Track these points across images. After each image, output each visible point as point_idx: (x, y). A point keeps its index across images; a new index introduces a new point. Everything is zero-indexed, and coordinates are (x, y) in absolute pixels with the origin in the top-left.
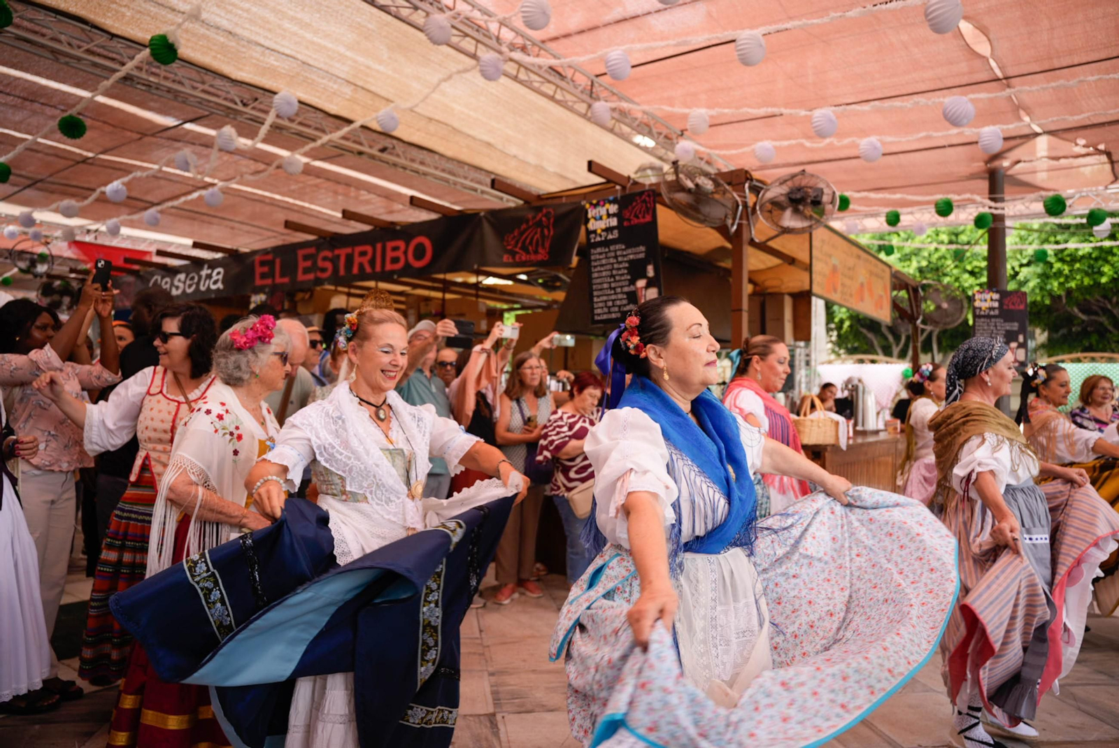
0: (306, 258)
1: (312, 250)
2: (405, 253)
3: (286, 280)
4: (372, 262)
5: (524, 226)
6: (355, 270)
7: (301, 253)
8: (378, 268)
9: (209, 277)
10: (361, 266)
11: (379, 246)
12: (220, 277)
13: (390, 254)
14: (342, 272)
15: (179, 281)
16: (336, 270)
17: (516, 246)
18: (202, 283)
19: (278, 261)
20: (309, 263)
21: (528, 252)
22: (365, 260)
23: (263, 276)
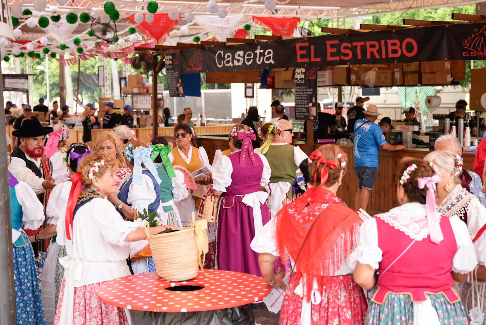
0: (332, 46)
1: (337, 42)
2: (401, 47)
3: (319, 60)
4: (379, 51)
5: (473, 36)
6: (369, 57)
7: (328, 43)
8: (384, 56)
9: (262, 55)
10: (372, 53)
11: (383, 42)
12: (271, 55)
13: (390, 48)
14: (359, 57)
15: (239, 56)
16: (355, 55)
17: (470, 47)
18: (258, 59)
19: (312, 47)
20: (334, 50)
21: (478, 51)
22: (375, 50)
23: (302, 56)
